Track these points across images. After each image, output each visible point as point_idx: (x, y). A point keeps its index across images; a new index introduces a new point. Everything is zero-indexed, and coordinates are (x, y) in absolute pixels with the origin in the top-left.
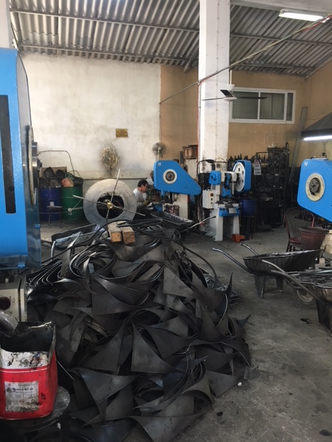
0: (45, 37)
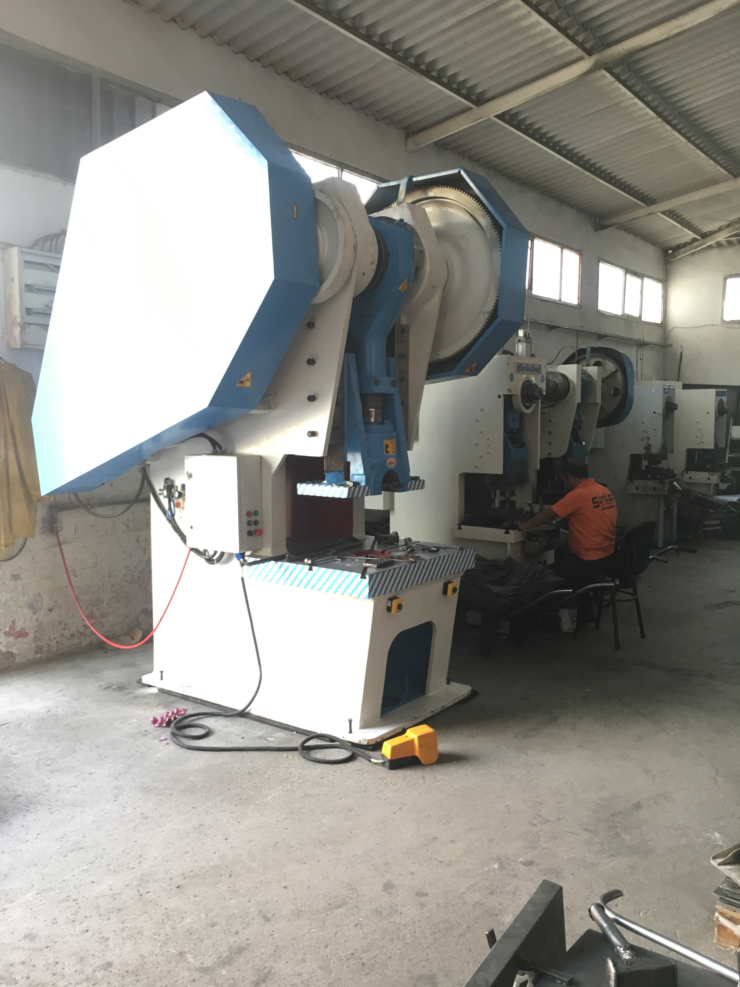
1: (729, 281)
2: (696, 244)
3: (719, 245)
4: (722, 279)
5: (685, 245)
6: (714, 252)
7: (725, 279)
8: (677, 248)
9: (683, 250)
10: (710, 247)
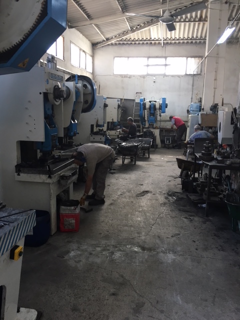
1: (116, 58)
2: (104, 42)
3: (112, 44)
4: (113, 57)
5: (100, 43)
6: (110, 47)
8: (97, 43)
9: (99, 45)
10: (109, 45)
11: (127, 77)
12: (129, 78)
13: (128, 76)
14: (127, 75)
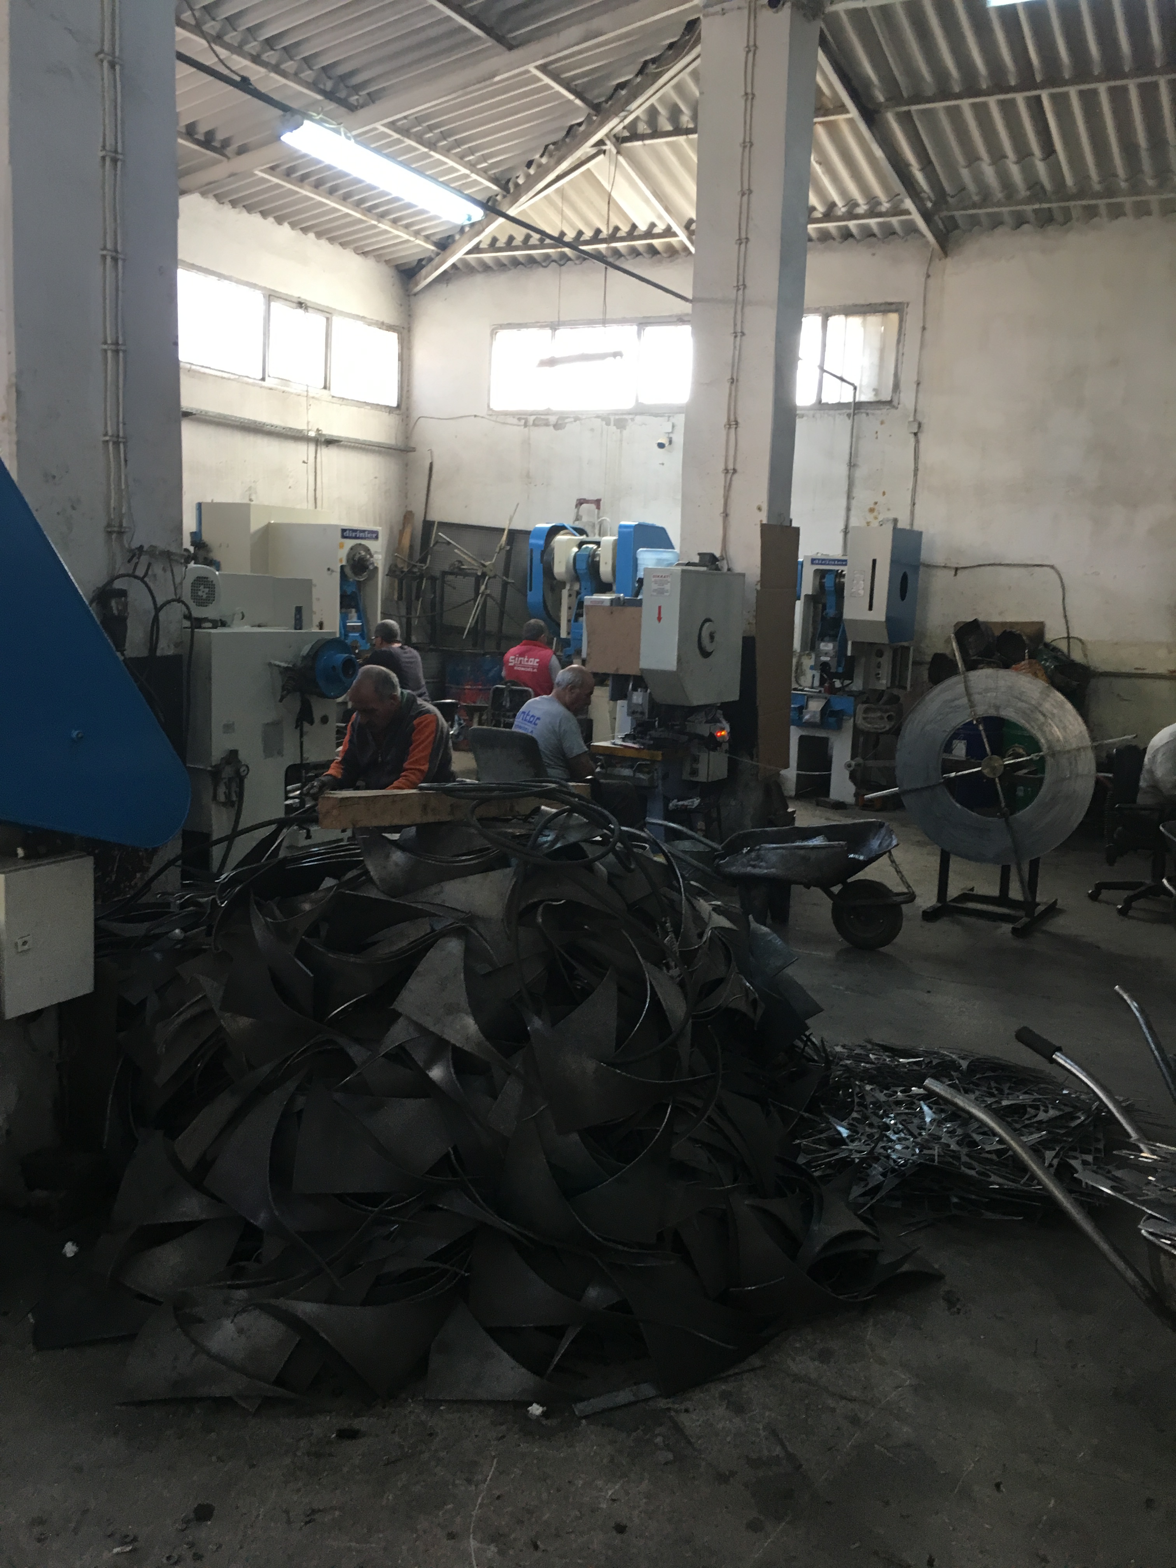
0: (1015, 171)
1: (502, 334)
2: (436, 260)
4: (489, 331)
7: (493, 333)
8: (421, 266)
9: (423, 271)
11: (547, 425)
12: (557, 426)
13: (553, 419)
14: (548, 412)
